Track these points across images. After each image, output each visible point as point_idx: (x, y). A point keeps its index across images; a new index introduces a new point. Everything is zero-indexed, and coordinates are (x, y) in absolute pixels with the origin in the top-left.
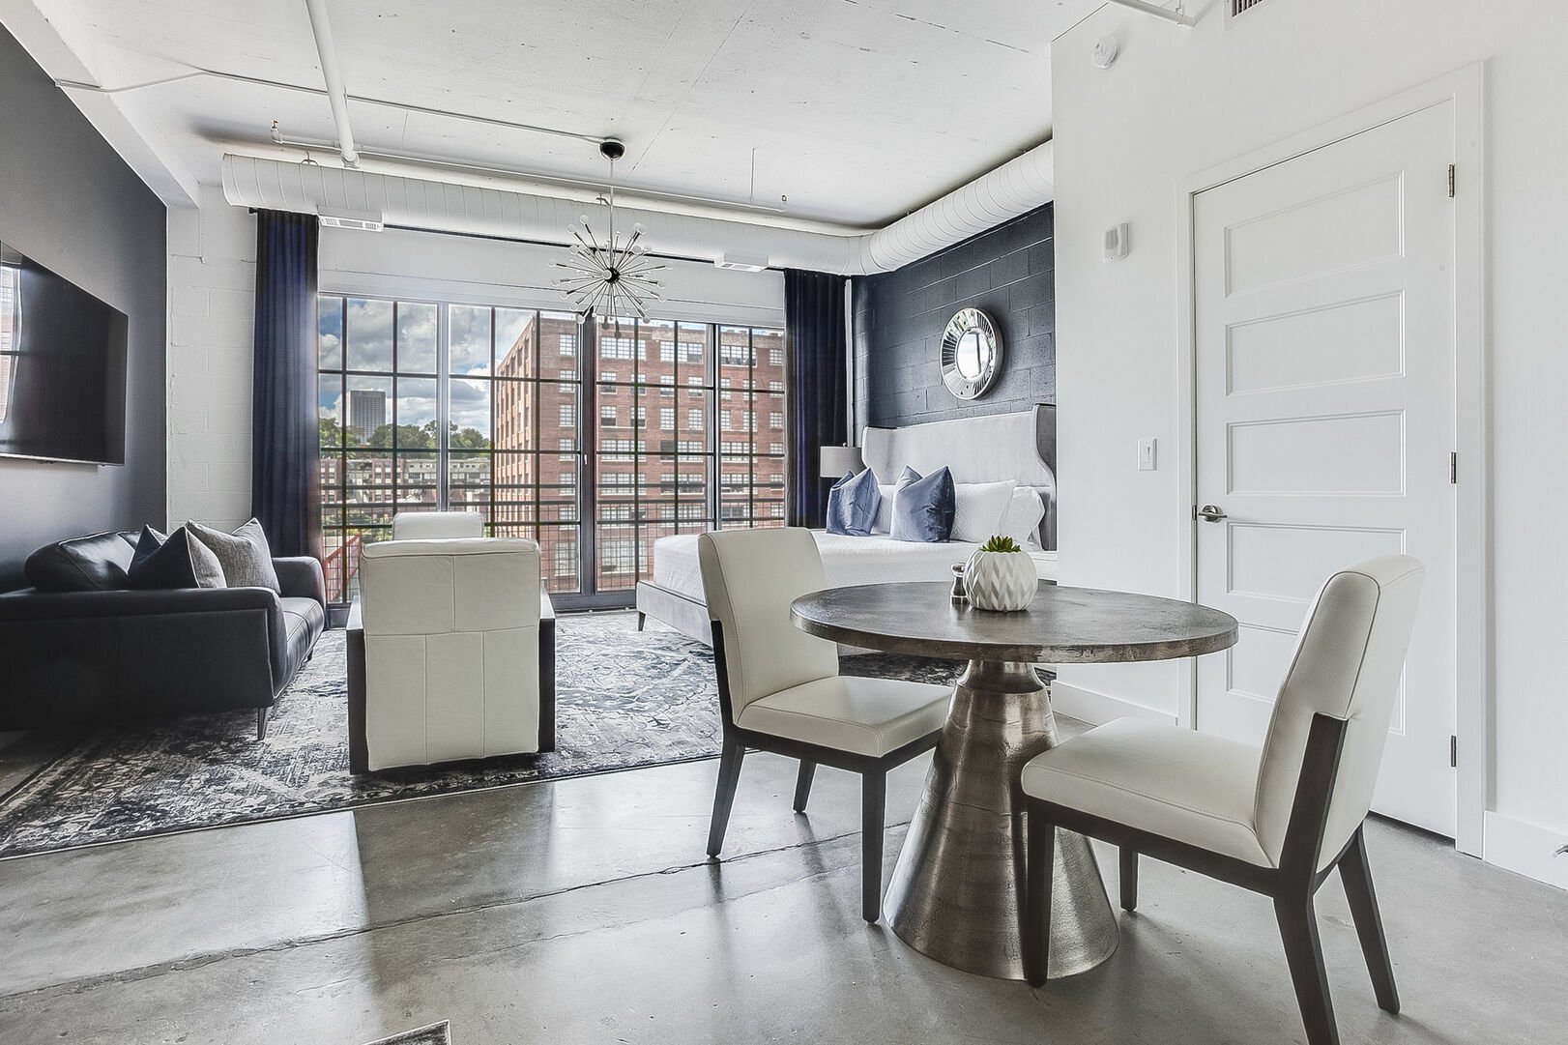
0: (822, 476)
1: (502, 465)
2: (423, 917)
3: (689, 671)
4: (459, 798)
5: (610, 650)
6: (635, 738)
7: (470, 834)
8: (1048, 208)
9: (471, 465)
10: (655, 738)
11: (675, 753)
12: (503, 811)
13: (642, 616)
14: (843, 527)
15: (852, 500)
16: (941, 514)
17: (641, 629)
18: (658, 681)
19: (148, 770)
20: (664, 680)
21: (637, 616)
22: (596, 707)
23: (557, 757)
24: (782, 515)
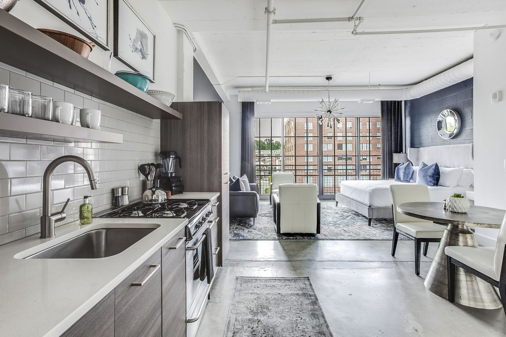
0: (393, 162)
1: (287, 152)
2: (300, 261)
3: (352, 218)
4: (300, 241)
5: (329, 211)
6: (338, 233)
7: (304, 248)
8: (471, 79)
9: (277, 152)
10: (344, 234)
11: (350, 238)
12: (310, 245)
13: (337, 202)
14: (400, 180)
15: (403, 172)
16: (434, 177)
17: (337, 206)
18: (343, 220)
19: (236, 228)
20: (345, 220)
21: (336, 202)
22: (327, 225)
23: (320, 235)
24: (380, 174)
